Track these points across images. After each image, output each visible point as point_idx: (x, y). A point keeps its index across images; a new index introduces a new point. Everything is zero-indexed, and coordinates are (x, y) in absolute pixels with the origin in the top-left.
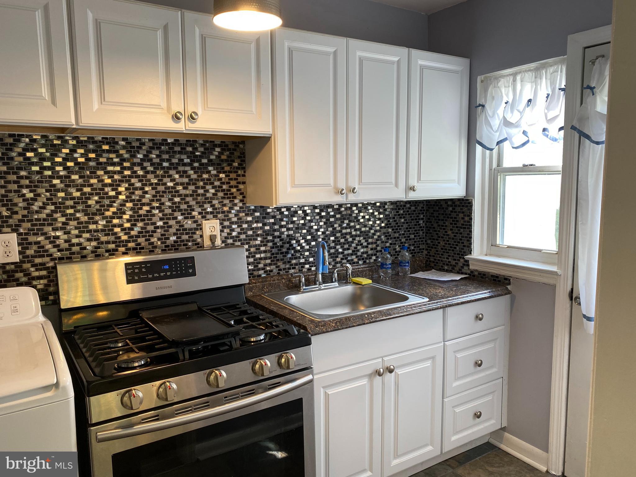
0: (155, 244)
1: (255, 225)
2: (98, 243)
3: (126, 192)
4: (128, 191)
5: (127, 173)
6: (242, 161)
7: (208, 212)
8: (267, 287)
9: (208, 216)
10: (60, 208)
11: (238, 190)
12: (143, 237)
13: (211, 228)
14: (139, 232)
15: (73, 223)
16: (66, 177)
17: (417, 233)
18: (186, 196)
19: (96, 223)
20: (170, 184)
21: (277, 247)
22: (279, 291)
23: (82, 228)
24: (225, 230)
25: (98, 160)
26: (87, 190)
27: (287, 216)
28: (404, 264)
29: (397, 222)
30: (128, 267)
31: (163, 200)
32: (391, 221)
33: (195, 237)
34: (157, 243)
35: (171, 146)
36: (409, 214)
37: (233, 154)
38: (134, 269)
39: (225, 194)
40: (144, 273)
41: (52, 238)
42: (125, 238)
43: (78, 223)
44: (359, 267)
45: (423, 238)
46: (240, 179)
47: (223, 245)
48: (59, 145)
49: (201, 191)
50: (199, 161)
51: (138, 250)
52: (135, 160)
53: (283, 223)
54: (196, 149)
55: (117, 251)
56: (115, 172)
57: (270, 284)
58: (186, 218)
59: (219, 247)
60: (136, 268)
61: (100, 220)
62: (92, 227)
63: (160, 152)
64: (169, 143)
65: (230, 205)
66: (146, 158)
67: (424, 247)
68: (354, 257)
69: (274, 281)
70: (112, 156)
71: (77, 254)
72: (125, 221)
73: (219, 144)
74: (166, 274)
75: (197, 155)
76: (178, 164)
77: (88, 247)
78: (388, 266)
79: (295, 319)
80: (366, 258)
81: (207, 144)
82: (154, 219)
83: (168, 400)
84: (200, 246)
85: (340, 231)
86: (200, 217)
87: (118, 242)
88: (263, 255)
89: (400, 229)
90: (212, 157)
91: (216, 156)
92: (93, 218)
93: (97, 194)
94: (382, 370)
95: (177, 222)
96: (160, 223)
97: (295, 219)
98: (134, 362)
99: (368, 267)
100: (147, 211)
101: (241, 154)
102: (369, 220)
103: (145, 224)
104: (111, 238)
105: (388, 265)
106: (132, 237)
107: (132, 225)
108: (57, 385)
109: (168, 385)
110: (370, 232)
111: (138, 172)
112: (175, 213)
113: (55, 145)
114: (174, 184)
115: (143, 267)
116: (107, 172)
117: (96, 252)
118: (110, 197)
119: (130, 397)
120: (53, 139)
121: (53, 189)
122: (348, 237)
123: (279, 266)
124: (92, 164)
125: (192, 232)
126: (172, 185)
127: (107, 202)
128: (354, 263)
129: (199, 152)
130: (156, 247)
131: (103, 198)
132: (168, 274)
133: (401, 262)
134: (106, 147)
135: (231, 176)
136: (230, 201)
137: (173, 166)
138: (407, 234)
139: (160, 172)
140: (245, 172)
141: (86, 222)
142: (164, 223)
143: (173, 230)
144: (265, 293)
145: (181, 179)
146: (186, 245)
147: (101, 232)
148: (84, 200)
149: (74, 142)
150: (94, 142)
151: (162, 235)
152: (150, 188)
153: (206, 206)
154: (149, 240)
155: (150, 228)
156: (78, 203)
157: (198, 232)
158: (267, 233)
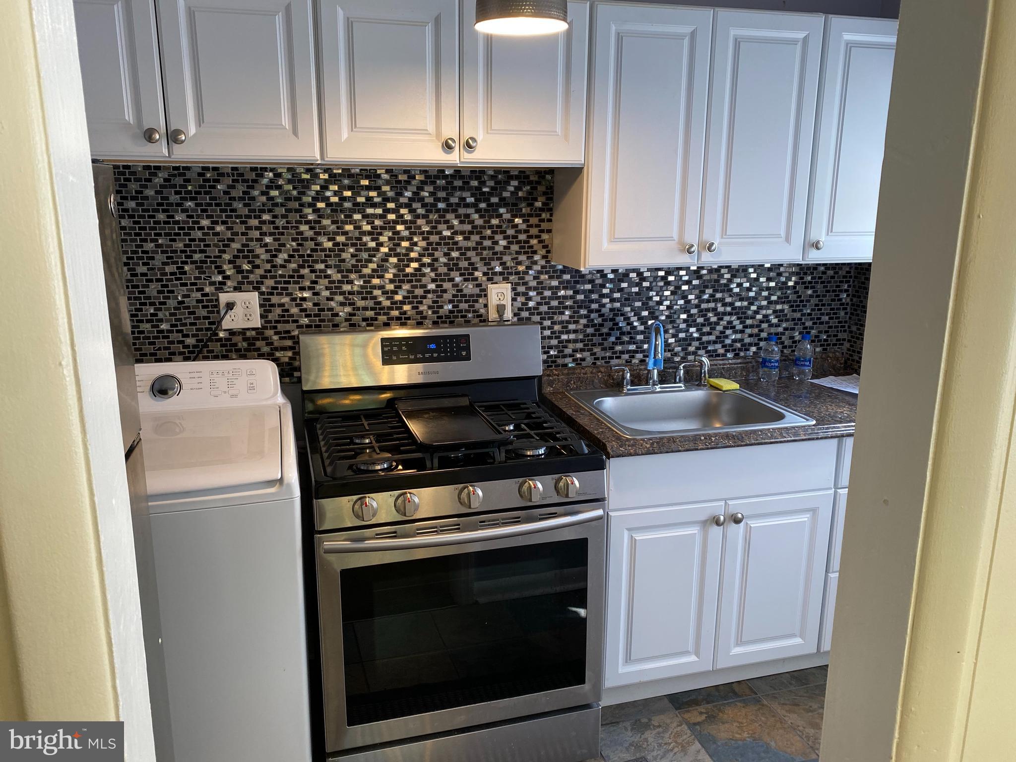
0: (425, 314)
1: (562, 293)
2: (354, 309)
3: (389, 243)
4: (392, 242)
5: (391, 217)
6: (548, 199)
7: (497, 272)
8: (574, 383)
9: (496, 278)
10: (308, 261)
11: (540, 242)
12: (410, 303)
13: (500, 294)
14: (404, 297)
15: (324, 282)
16: (316, 222)
17: (834, 314)
18: (468, 249)
19: (351, 282)
20: (447, 233)
21: (594, 326)
22: (591, 389)
23: (335, 288)
24: (519, 299)
25: (355, 199)
26: (341, 239)
27: (611, 281)
28: (802, 363)
29: (800, 294)
30: (384, 343)
31: (437, 254)
32: (789, 292)
33: (477, 306)
34: (427, 312)
35: (449, 180)
36: (822, 283)
37: (535, 188)
38: (392, 346)
39: (521, 248)
40: (403, 353)
41: (298, 300)
42: (387, 303)
43: (330, 282)
44: (726, 362)
45: (846, 322)
46: (544, 226)
47: (516, 319)
48: (307, 180)
49: (487, 243)
50: (487, 200)
51: (403, 321)
52: (402, 200)
53: (605, 291)
54: (483, 183)
55: (377, 321)
56: (375, 216)
57: (580, 377)
58: (466, 280)
59: (509, 323)
60: (395, 345)
61: (356, 279)
62: (347, 288)
63: (435, 188)
64: (448, 175)
65: (527, 263)
66: (417, 197)
67: (846, 337)
68: (718, 346)
69: (586, 374)
70: (373, 194)
71: (328, 322)
72: (387, 281)
73: (516, 175)
74: (432, 355)
75: (485, 192)
76: (458, 205)
77: (341, 314)
78: (773, 364)
79: (596, 432)
80: (740, 350)
81: (500, 176)
82: (424, 280)
83: (407, 515)
84: (483, 320)
85: (697, 306)
86: (485, 278)
87: (378, 308)
88: (572, 336)
89: (805, 306)
90: (506, 194)
91: (512, 193)
92: (347, 277)
93: (353, 245)
94: (722, 518)
95: (454, 286)
96: (432, 286)
97: (624, 285)
98: (374, 464)
99: (740, 363)
100: (416, 269)
101: (547, 188)
102: (749, 289)
103: (413, 287)
104: (370, 303)
105: (773, 362)
106: (396, 303)
107: (396, 287)
108: (281, 481)
109: (409, 497)
110: (749, 309)
111: (406, 216)
112: (452, 272)
113: (303, 180)
114: (452, 233)
115: (404, 345)
116: (365, 216)
117: (350, 320)
118: (369, 250)
119: (362, 505)
120: (301, 173)
121: (301, 239)
122: (710, 315)
123: (595, 354)
124: (347, 205)
125: (472, 299)
126: (449, 234)
127: (365, 255)
128: (718, 355)
129: (488, 187)
130: (425, 318)
131: (360, 250)
132: (435, 355)
133: (798, 359)
134: (365, 182)
135: (530, 221)
136: (528, 258)
137: (452, 208)
138: (815, 314)
139: (434, 217)
140: (551, 215)
141: (339, 282)
142: (437, 286)
143: (447, 296)
144: (571, 390)
145: (461, 225)
146: (465, 316)
147: (357, 294)
148: (337, 253)
149: (326, 176)
150: (351, 176)
151: (434, 302)
152: (421, 239)
153: (493, 263)
154: (417, 308)
155: (419, 292)
156: (330, 256)
157: (481, 300)
158: (580, 305)
